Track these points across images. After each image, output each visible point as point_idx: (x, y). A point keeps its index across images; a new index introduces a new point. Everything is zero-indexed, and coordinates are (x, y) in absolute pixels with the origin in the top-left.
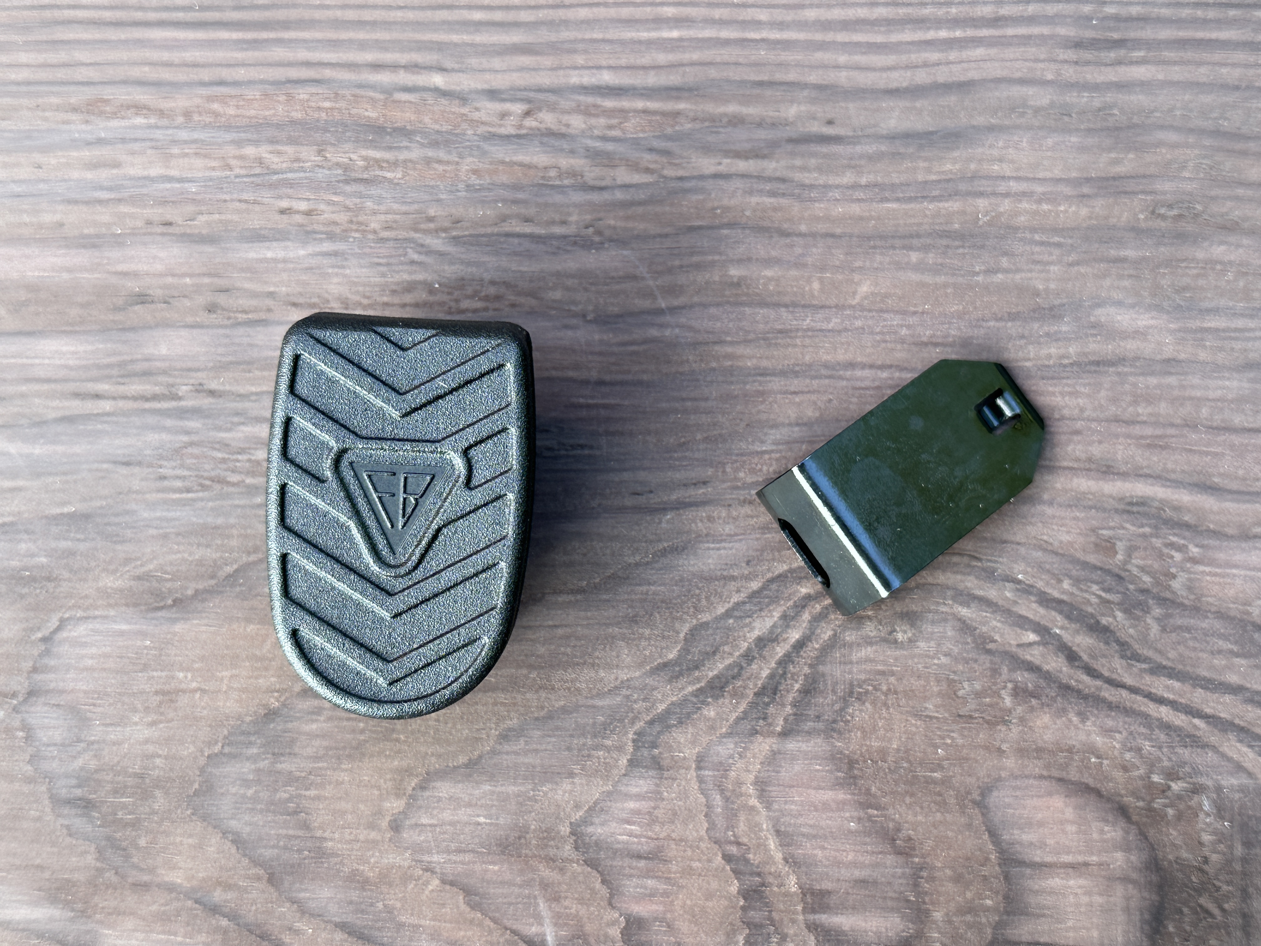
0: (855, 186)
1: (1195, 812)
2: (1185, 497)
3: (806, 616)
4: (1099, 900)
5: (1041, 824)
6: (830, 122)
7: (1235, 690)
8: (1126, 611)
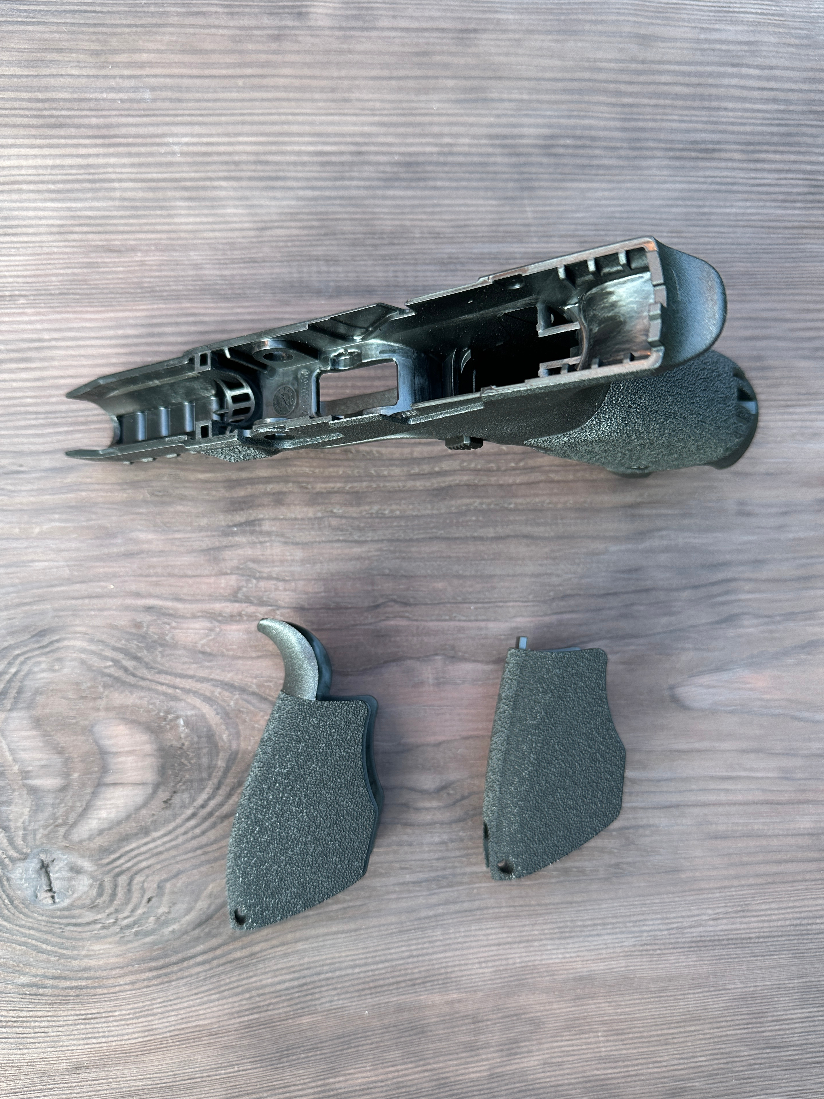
0: (32, 490)
1: (178, 726)
2: (169, 604)
3: (18, 662)
4: (140, 764)
5: (116, 736)
6: (21, 466)
7: (192, 677)
8: (148, 650)
